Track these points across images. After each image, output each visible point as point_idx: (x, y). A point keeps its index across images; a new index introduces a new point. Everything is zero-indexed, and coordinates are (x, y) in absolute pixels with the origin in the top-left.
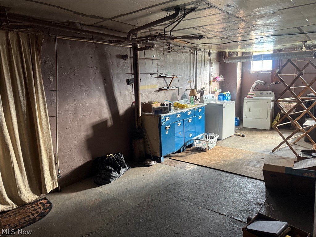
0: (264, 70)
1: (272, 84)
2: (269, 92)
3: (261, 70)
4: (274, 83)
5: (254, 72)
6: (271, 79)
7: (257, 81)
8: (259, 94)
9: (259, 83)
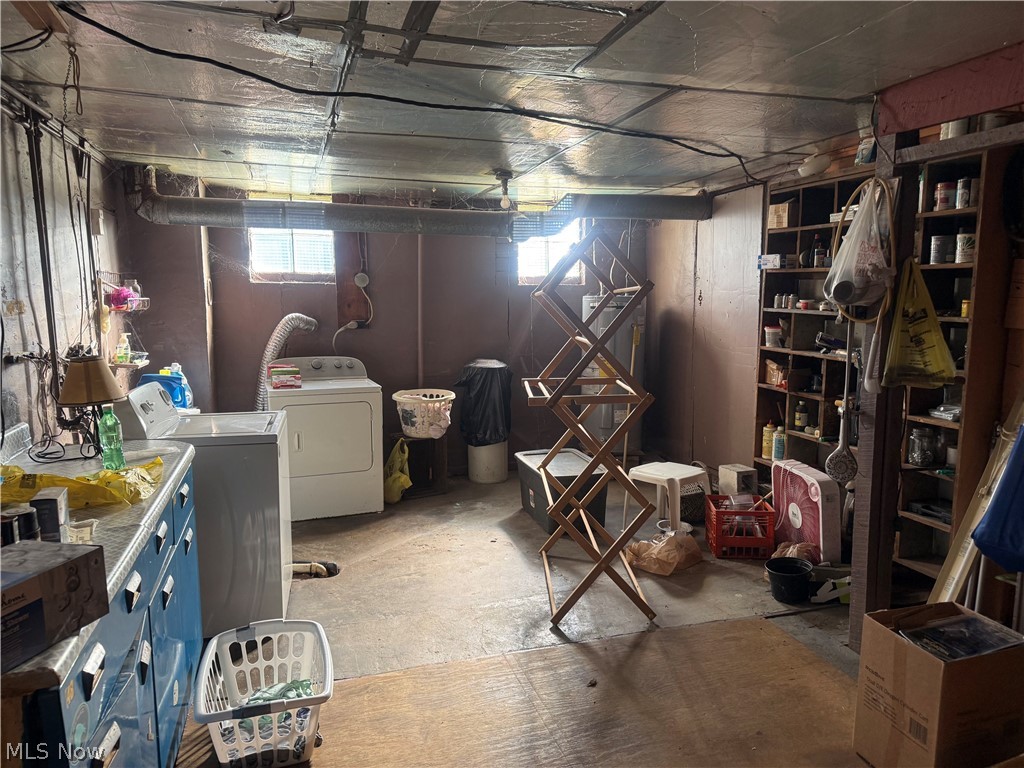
0: (300, 270)
1: (347, 329)
2: (346, 360)
3: (289, 271)
4: (352, 324)
5: (265, 276)
6: (339, 307)
7: (290, 316)
8: (309, 370)
9: (302, 325)
